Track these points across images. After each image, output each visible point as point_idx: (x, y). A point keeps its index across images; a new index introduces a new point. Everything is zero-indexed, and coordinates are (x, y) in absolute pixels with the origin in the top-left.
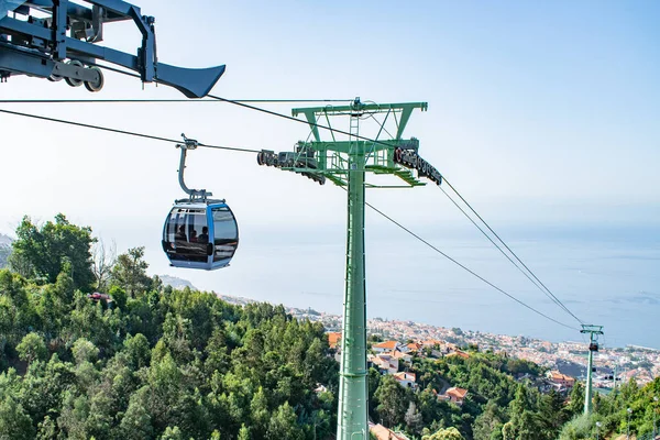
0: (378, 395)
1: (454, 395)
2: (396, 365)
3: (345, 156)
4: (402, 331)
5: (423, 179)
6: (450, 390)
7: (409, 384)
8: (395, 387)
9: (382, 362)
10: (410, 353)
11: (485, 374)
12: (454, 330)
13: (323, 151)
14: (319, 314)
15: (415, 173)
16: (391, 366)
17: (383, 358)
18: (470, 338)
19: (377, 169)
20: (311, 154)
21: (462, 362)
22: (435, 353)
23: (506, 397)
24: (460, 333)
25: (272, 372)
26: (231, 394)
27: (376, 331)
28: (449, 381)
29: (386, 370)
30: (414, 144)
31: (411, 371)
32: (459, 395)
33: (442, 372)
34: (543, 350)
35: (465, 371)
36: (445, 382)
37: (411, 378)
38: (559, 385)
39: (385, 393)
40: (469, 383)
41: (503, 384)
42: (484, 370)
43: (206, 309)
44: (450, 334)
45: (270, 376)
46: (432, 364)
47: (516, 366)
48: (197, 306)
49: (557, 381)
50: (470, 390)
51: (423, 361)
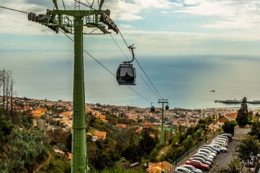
3: (72, 18)
5: (110, 31)
13: (60, 15)
15: (107, 27)
19: (89, 25)
20: (53, 16)
24: (100, 106)
30: (108, 12)
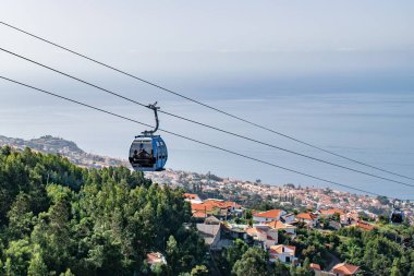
0: (236, 269)
1: (341, 272)
2: (276, 236)
4: (317, 200)
6: (339, 266)
7: (288, 259)
8: (254, 260)
9: (258, 233)
10: (294, 224)
11: (383, 248)
12: (379, 198)
14: (222, 180)
16: (269, 238)
17: (260, 229)
21: (359, 235)
22: (332, 224)
24: (387, 202)
25: (85, 240)
26: (8, 260)
27: (286, 199)
28: (338, 256)
29: (262, 242)
31: (292, 244)
32: (348, 272)
33: (331, 245)
35: (361, 245)
36: (334, 257)
37: (291, 251)
39: (242, 267)
40: (363, 259)
41: (404, 260)
43: (22, 171)
44: (375, 202)
45: (83, 244)
46: (319, 236)
48: (11, 169)
50: (362, 266)
51: (309, 232)
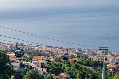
1: (63, 76)
2: (40, 65)
4: (58, 51)
6: (62, 74)
7: (44, 73)
8: (30, 75)
9: (34, 65)
11: (77, 67)
14: (25, 46)
16: (38, 66)
17: (34, 63)
18: (85, 52)
21: (69, 63)
22: (61, 59)
23: (84, 75)
24: (81, 50)
27: (47, 51)
28: (62, 71)
29: (35, 68)
31: (45, 67)
32: (65, 76)
33: (59, 67)
34: (113, 55)
37: (45, 70)
38: (111, 70)
39: (26, 77)
40: (70, 71)
41: (84, 71)
42: (77, 66)
44: (77, 51)
46: (55, 64)
47: (94, 63)
49: (110, 68)
50: (70, 74)
51: (52, 63)
